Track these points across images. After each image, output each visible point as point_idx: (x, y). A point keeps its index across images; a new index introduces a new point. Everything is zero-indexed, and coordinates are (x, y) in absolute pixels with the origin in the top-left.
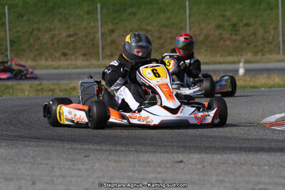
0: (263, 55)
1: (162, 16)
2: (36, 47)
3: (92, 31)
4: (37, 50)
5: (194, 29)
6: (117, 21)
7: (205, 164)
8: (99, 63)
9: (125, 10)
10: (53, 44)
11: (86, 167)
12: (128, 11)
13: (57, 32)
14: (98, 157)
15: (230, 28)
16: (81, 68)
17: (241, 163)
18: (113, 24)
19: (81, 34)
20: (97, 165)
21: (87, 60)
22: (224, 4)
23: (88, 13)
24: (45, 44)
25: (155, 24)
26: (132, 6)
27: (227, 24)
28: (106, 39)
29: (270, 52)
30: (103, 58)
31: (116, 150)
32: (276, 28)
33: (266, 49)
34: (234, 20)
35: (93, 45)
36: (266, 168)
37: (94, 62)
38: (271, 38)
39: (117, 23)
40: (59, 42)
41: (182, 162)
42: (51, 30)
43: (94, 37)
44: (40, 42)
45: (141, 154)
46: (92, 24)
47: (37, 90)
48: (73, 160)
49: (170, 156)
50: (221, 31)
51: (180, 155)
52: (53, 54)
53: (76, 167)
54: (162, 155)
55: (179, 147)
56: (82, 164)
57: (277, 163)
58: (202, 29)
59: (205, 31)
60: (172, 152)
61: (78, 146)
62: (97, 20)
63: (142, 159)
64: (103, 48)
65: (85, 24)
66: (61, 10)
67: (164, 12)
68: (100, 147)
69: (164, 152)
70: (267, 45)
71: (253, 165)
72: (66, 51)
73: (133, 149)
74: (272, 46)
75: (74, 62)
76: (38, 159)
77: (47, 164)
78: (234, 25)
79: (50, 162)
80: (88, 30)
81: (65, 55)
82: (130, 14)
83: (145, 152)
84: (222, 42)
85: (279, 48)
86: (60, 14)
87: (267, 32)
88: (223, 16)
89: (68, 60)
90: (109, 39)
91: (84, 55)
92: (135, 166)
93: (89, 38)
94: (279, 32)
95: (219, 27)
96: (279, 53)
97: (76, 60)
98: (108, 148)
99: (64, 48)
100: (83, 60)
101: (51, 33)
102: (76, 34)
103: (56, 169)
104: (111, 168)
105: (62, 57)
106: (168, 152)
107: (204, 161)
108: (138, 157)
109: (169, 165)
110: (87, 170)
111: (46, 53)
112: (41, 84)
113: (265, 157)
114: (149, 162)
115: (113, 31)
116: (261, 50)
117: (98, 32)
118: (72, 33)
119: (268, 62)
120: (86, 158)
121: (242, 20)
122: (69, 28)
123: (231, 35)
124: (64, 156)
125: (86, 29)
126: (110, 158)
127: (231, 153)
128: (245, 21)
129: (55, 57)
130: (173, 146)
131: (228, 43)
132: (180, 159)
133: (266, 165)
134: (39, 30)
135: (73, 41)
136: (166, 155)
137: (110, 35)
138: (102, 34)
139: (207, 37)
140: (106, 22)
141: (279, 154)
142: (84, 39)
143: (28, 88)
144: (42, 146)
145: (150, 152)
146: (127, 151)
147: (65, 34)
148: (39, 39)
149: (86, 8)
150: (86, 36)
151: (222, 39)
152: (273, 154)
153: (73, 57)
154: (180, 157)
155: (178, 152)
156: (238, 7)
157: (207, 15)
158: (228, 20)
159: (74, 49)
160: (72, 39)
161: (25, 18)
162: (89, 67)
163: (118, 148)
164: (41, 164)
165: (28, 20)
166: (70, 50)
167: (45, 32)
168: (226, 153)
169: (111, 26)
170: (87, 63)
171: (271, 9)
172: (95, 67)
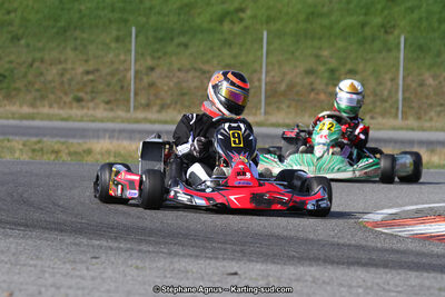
0: (372, 118)
1: (226, 51)
2: (36, 87)
3: (121, 68)
4: (38, 90)
5: (272, 74)
6: (160, 54)
7: (271, 279)
8: (129, 115)
9: (172, 39)
10: (62, 83)
11: (92, 273)
12: (176, 41)
13: (69, 66)
14: (113, 259)
15: (326, 75)
16: (102, 121)
17: (324, 282)
18: (153, 58)
19: (105, 71)
20: (109, 272)
21: (112, 110)
22: (320, 39)
23: (117, 40)
24: (50, 82)
25: (215, 62)
26: (183, 33)
27: (322, 69)
28: (141, 79)
29: (384, 114)
30: (136, 108)
31: (139, 251)
32: (393, 80)
33: (378, 110)
34: (334, 63)
35: (122, 87)
36: (360, 290)
37: (121, 113)
38: (386, 93)
39: (159, 58)
40: (71, 80)
41: (236, 274)
42: (60, 62)
43: (124, 77)
44: (42, 79)
45: (176, 259)
46: (122, 57)
47: (34, 151)
48: (74, 262)
49: (219, 264)
50: (312, 78)
51: (234, 263)
52: (61, 98)
53: (78, 273)
54: (208, 261)
55: (234, 251)
56: (87, 269)
57: (378, 284)
58: (285, 74)
59: (288, 78)
60: (224, 259)
61: (85, 241)
62: (130, 51)
63: (177, 266)
64: (136, 94)
65: (111, 56)
66: (77, 33)
67: (230, 45)
68: (116, 245)
69: (211, 258)
70: (378, 104)
71: (341, 285)
72: (81, 94)
73: (165, 250)
74: (387, 105)
75: (91, 112)
76: (23, 258)
77: (35, 266)
78: (332, 71)
79: (39, 263)
80: (116, 66)
81: (79, 100)
82: (179, 45)
83: (184, 256)
84: (312, 95)
85: (398, 108)
86: (76, 39)
87: (380, 84)
88: (317, 56)
89: (83, 107)
90: (146, 80)
91: (108, 103)
92: (165, 277)
93: (117, 77)
94: (398, 85)
95: (310, 72)
96: (396, 116)
97: (94, 109)
98: (129, 246)
99: (78, 90)
100: (105, 109)
101: (60, 67)
102: (98, 70)
103: (47, 275)
104: (129, 278)
105: (75, 104)
106: (217, 258)
107: (268, 275)
108: (172, 263)
109: (216, 278)
110: (93, 279)
111: (52, 96)
112: (39, 142)
113: (360, 274)
114: (187, 272)
115: (152, 69)
116: (370, 111)
117: (130, 69)
118: (91, 68)
119: (379, 129)
120: (94, 260)
121: (344, 64)
122: (86, 61)
123: (327, 85)
124: (62, 254)
125: (112, 63)
126: (130, 263)
127: (311, 265)
128: (349, 67)
129: (65, 103)
130: (225, 249)
131: (322, 97)
132: (235, 269)
133: (360, 287)
134: (42, 61)
135: (92, 81)
136: (213, 262)
137: (147, 75)
138: (136, 72)
139: (291, 86)
140: (142, 54)
141: (381, 270)
142: (109, 78)
143: (21, 147)
144: (31, 237)
145: (191, 256)
146: (157, 253)
147: (80, 70)
148: (42, 74)
149: (115, 33)
150: (112, 74)
151: (313, 90)
152: (373, 270)
153: (91, 105)
154: (234, 266)
155: (233, 259)
156: (340, 44)
157: (293, 53)
158: (324, 63)
159: (92, 92)
160: (91, 77)
161: (23, 42)
162: (113, 120)
163: (144, 247)
164: (24, 265)
165: (28, 45)
166: (86, 93)
167: (51, 65)
168: (303, 265)
169: (149, 62)
170: (110, 114)
171: (389, 50)
172: (123, 122)
